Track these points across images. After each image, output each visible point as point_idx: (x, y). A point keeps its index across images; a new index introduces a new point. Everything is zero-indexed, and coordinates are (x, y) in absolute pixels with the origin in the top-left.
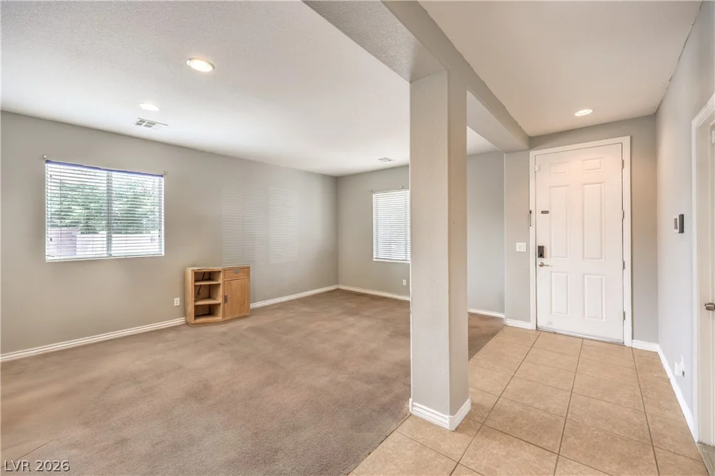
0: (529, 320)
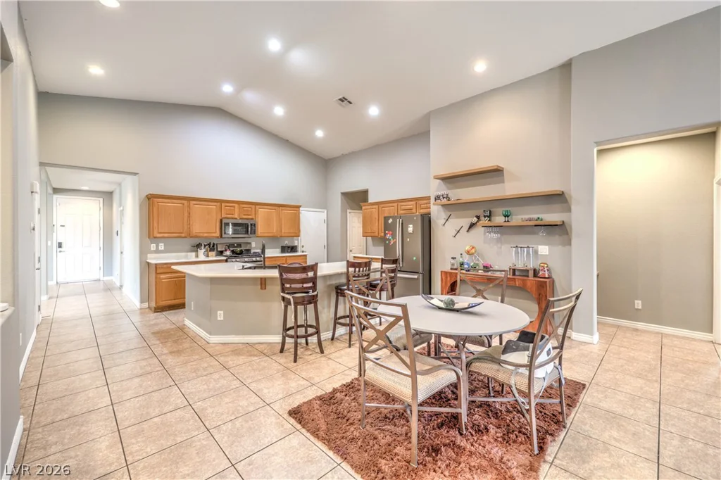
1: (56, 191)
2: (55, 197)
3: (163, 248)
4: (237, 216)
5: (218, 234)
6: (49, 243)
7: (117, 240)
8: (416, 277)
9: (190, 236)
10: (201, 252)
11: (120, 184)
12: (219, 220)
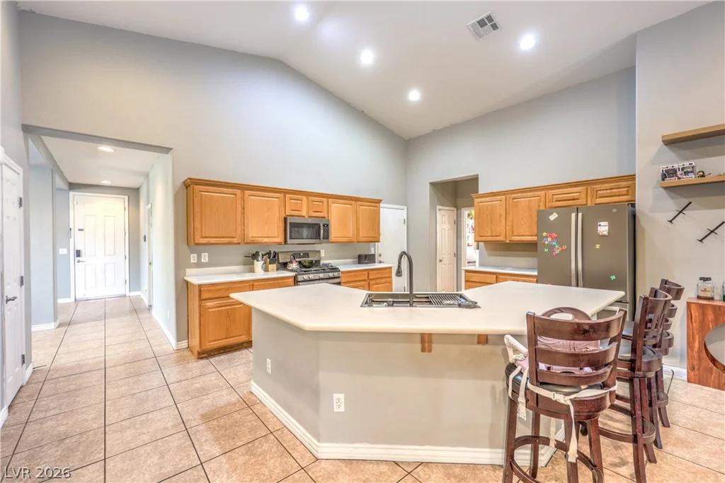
0: (70, 297)
1: (73, 186)
2: (71, 193)
3: (207, 260)
4: (305, 212)
5: (280, 239)
6: (65, 251)
7: (144, 245)
9: (245, 241)
10: (259, 265)
11: (147, 175)
12: (282, 219)
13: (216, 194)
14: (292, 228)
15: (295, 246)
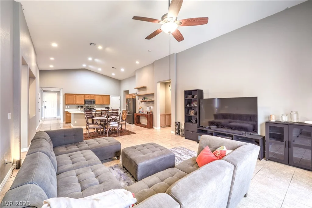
1: (44, 91)
2: (44, 93)
3: (69, 107)
4: (89, 99)
5: (84, 104)
6: (42, 106)
8: (131, 115)
9: (76, 104)
10: (79, 108)
12: (84, 100)
13: (70, 96)
14: (86, 102)
15: (87, 105)
